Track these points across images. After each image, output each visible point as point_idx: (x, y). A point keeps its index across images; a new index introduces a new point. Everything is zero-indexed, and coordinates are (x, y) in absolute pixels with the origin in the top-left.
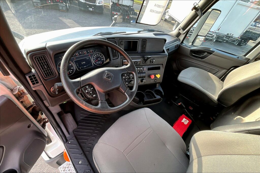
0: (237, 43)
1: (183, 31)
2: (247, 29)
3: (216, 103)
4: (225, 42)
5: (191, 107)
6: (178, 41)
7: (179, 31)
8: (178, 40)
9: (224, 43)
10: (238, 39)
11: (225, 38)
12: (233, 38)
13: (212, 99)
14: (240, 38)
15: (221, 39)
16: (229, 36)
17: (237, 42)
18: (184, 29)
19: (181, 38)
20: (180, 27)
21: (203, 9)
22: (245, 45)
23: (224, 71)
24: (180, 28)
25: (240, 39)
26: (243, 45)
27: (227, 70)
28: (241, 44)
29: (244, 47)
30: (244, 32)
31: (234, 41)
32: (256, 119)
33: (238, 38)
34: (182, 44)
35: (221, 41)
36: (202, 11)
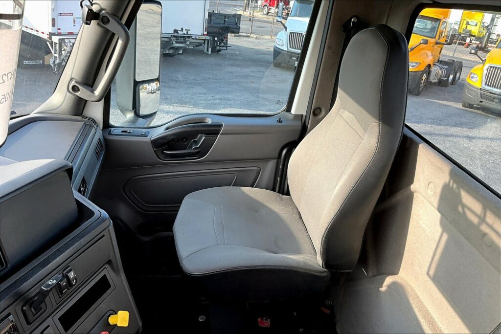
0: (210, 50)
1: (93, 91)
2: (206, 9)
3: (326, 277)
4: (181, 52)
5: (262, 319)
6: (93, 130)
7: (78, 94)
8: (91, 126)
9: (181, 56)
10: (203, 37)
11: (176, 42)
12: (194, 38)
13: (310, 270)
14: (207, 35)
15: (169, 47)
16: (181, 37)
17: (208, 46)
18: (91, 83)
19: (96, 111)
20: (71, 79)
21: (120, 16)
22: (227, 47)
23: (270, 167)
24: (73, 83)
25: (208, 38)
26: (221, 48)
27: (275, 161)
28: (218, 48)
29: (226, 51)
30: (207, 17)
31: (200, 45)
32: (426, 270)
33: (204, 35)
34: (110, 134)
35: (171, 52)
36: (121, 19)
